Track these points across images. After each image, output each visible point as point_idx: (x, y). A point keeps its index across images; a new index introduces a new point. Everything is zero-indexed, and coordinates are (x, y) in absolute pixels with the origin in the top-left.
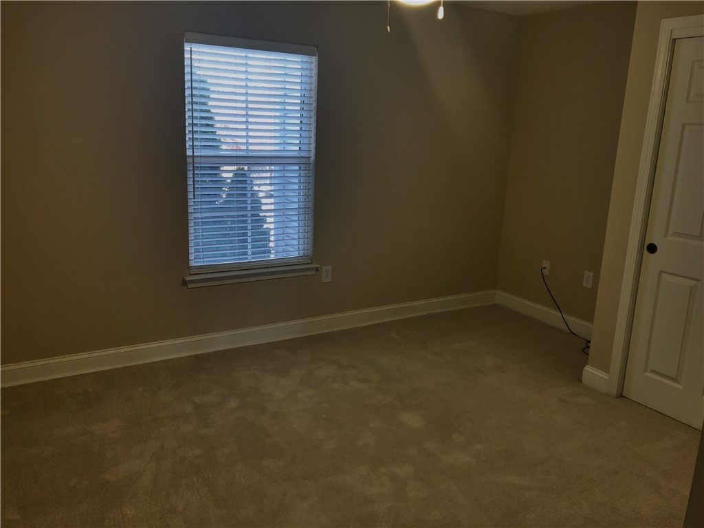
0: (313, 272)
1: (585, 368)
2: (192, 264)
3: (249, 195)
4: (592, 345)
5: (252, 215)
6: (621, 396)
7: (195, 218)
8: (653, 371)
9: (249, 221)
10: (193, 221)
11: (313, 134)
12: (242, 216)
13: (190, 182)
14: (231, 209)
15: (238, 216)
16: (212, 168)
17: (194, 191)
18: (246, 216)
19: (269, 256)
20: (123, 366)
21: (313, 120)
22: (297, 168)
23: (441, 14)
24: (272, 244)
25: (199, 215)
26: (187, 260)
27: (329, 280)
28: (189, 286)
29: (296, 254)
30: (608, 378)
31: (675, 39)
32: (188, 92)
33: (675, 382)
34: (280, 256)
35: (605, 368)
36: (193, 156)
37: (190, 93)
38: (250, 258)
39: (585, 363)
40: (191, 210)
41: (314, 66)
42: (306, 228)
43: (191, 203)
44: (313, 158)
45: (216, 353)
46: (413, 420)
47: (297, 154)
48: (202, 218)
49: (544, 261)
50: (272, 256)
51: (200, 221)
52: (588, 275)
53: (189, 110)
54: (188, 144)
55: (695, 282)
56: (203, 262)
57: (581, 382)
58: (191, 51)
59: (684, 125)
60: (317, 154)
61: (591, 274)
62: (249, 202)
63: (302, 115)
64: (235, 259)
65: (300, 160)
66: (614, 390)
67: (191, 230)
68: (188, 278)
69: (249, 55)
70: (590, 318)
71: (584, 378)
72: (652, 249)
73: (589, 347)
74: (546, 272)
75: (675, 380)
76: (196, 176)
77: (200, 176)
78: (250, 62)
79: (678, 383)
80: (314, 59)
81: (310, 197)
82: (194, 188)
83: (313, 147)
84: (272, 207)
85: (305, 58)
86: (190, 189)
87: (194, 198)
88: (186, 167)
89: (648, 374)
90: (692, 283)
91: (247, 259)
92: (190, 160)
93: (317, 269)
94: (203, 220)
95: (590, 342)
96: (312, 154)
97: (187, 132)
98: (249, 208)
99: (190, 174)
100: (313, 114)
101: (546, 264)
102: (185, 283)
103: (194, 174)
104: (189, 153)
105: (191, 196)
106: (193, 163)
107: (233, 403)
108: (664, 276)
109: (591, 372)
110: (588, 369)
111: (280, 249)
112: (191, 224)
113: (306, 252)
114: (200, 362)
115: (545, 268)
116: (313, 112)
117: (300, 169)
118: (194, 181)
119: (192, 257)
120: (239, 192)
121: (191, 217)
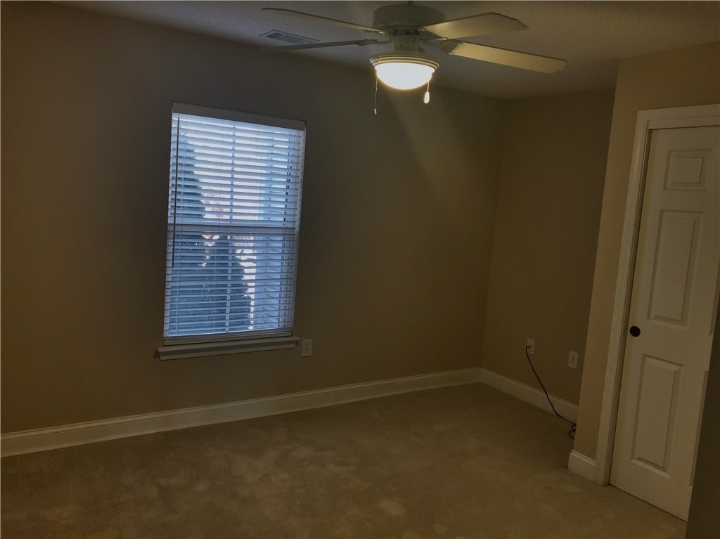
0: (293, 346)
1: (572, 453)
2: (167, 334)
3: (230, 265)
4: (577, 428)
5: (233, 285)
6: (608, 484)
7: (173, 287)
8: (640, 459)
9: (229, 291)
10: (170, 290)
11: (298, 205)
12: (223, 286)
13: (170, 250)
14: (211, 279)
15: (217, 286)
16: (193, 237)
17: (173, 260)
18: (226, 286)
19: (247, 328)
20: (83, 443)
21: (299, 192)
22: (280, 238)
23: (427, 99)
24: (252, 316)
25: (177, 284)
26: (162, 330)
27: (309, 354)
28: (162, 358)
29: (276, 326)
30: (594, 465)
31: (652, 130)
32: (173, 161)
33: (662, 470)
34: (259, 328)
35: (592, 453)
36: (174, 224)
37: (175, 162)
38: (227, 329)
39: (571, 448)
40: (169, 279)
41: (302, 140)
42: (288, 300)
43: (169, 271)
44: (297, 229)
45: (186, 431)
46: (392, 508)
47: (281, 225)
48: (180, 287)
49: (529, 340)
50: (251, 328)
51: (177, 290)
52: (573, 355)
53: (173, 178)
54: (170, 212)
55: (679, 367)
56: (179, 332)
57: (567, 467)
58: (179, 121)
59: (662, 212)
60: (301, 226)
61: (576, 355)
62: (230, 271)
63: (288, 187)
64: (212, 331)
65: (285, 231)
66: (601, 479)
67: (168, 300)
68: (161, 350)
69: (237, 127)
70: (575, 400)
71: (571, 464)
72: (635, 332)
73: (574, 431)
74: (531, 351)
75: (663, 469)
76: (176, 244)
77: (180, 244)
78: (237, 134)
79: (665, 471)
80: (302, 133)
81: (293, 268)
82: (173, 256)
83: (298, 218)
84: (253, 277)
85: (293, 132)
86: (170, 257)
87: (173, 267)
88: (167, 235)
89: (635, 461)
90: (676, 368)
91: (224, 330)
92: (171, 228)
93: (297, 343)
94: (181, 289)
95: (575, 425)
96: (297, 225)
97: (170, 200)
98: (229, 278)
99: (170, 243)
100: (299, 186)
101: (531, 342)
102: (157, 355)
103: (174, 242)
104: (170, 221)
105: (169, 264)
106: (174, 231)
107: (202, 486)
108: (648, 359)
109: (577, 458)
110: (574, 454)
111: (259, 320)
112: (168, 293)
113: (286, 324)
114: (168, 440)
115: (530, 347)
116: (299, 184)
117: (284, 240)
118: (173, 249)
119: (166, 327)
120: (219, 262)
121: (169, 286)
